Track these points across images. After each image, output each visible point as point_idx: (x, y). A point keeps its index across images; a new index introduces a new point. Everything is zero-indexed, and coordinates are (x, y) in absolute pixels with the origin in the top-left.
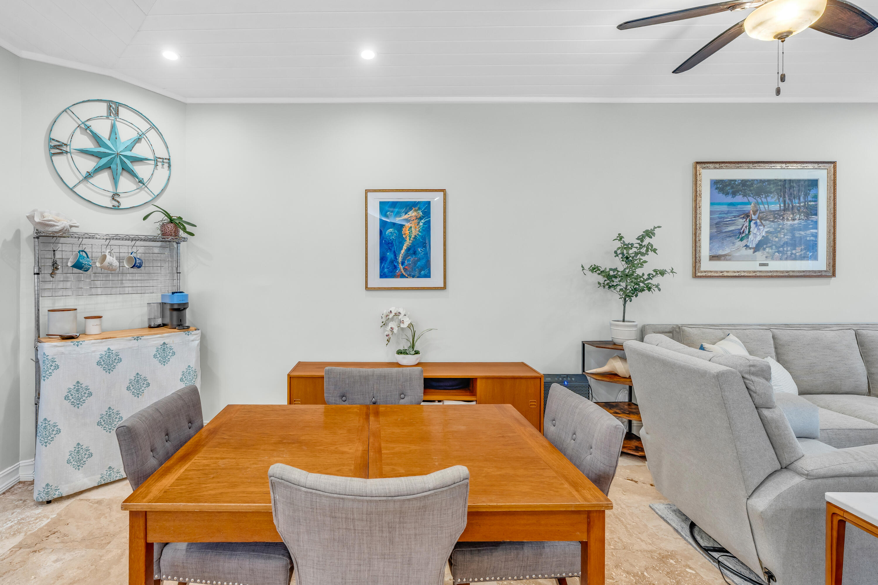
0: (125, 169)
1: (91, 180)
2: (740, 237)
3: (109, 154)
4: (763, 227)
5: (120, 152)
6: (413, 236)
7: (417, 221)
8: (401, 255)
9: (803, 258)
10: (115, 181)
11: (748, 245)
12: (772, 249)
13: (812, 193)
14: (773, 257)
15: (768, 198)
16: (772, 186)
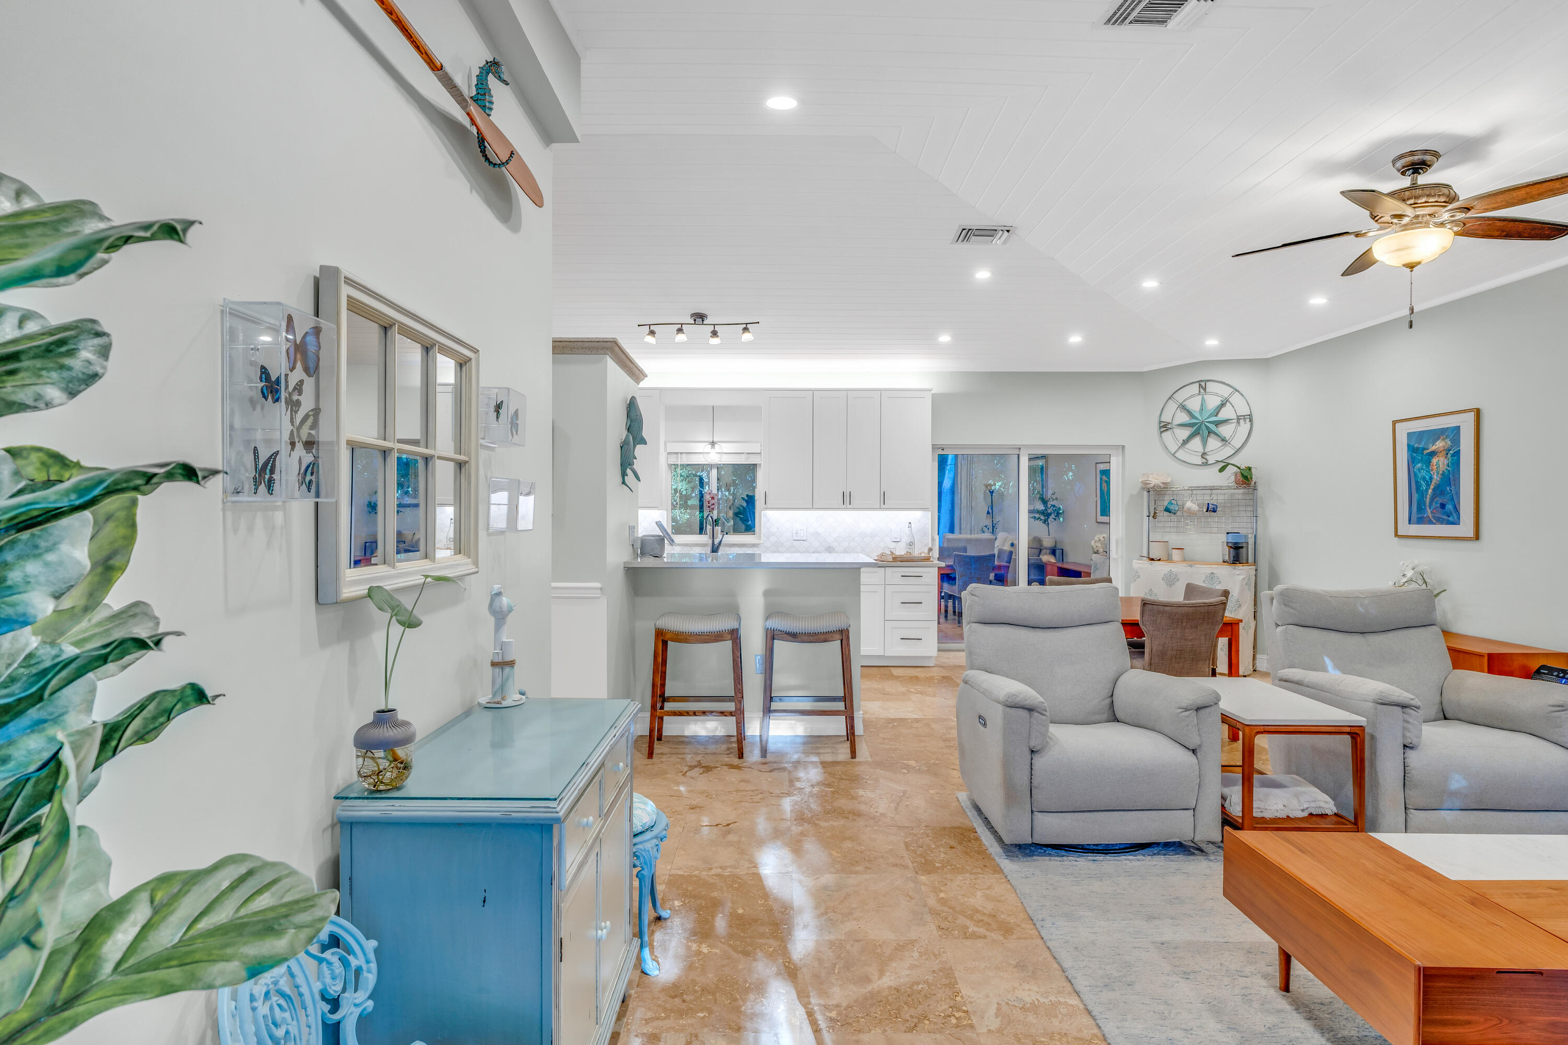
0: (1210, 432)
1: (1187, 446)
3: (1197, 424)
5: (1206, 419)
6: (1441, 472)
7: (1444, 453)
8: (1428, 496)
10: (1205, 443)
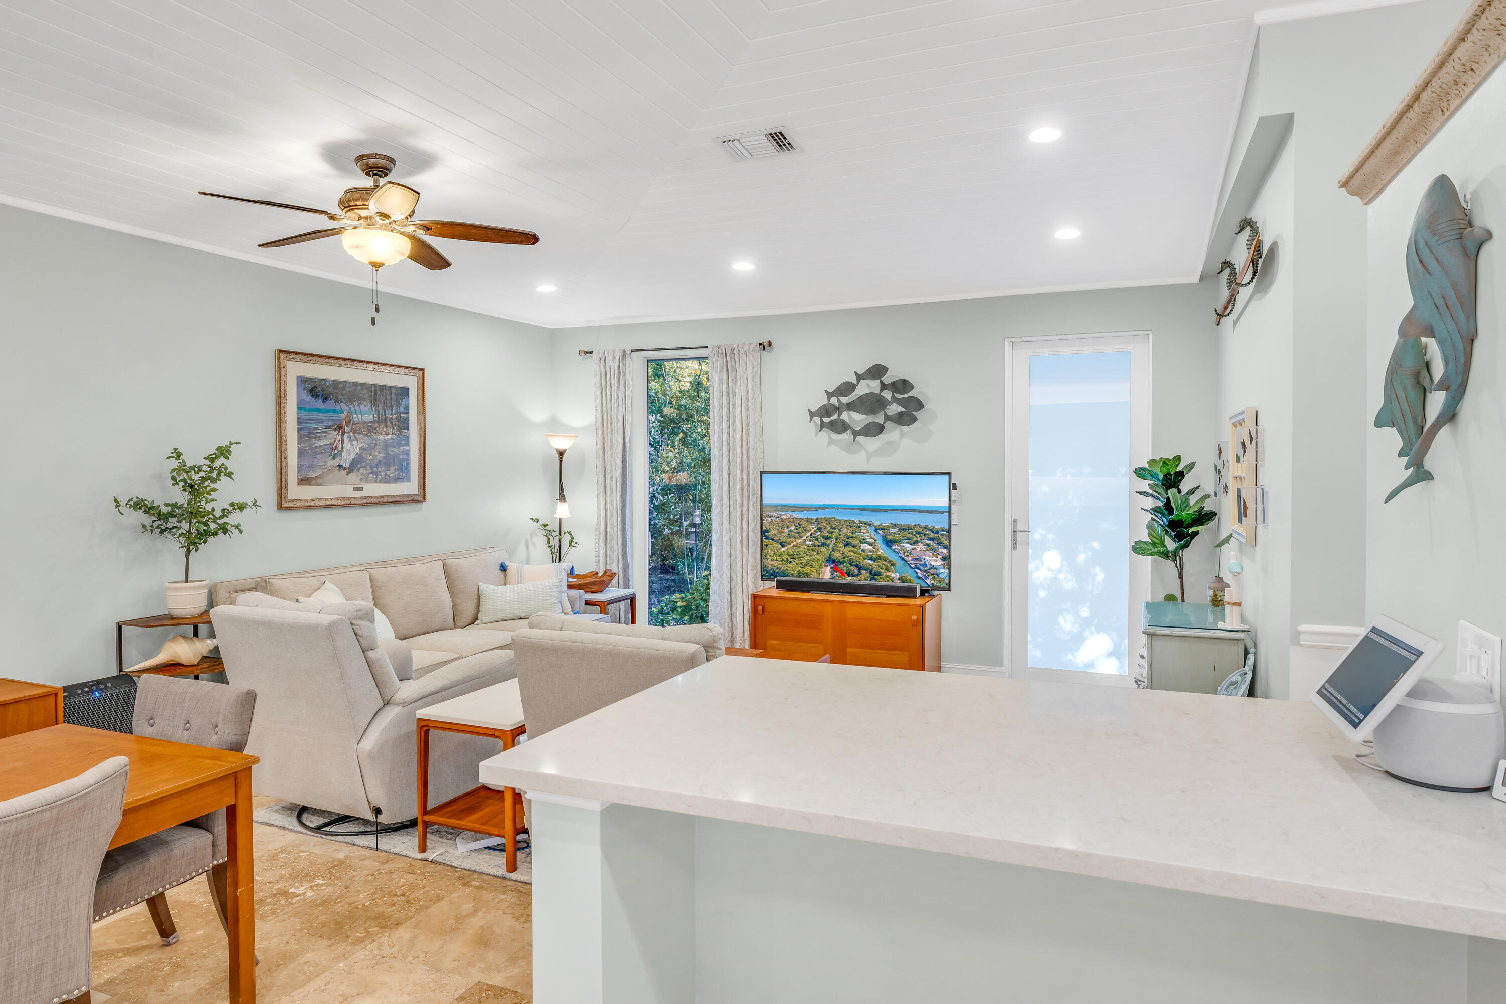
2: (333, 454)
4: (356, 442)
9: (397, 480)
11: (341, 464)
12: (366, 470)
13: (404, 402)
14: (367, 480)
15: (361, 406)
16: (365, 391)
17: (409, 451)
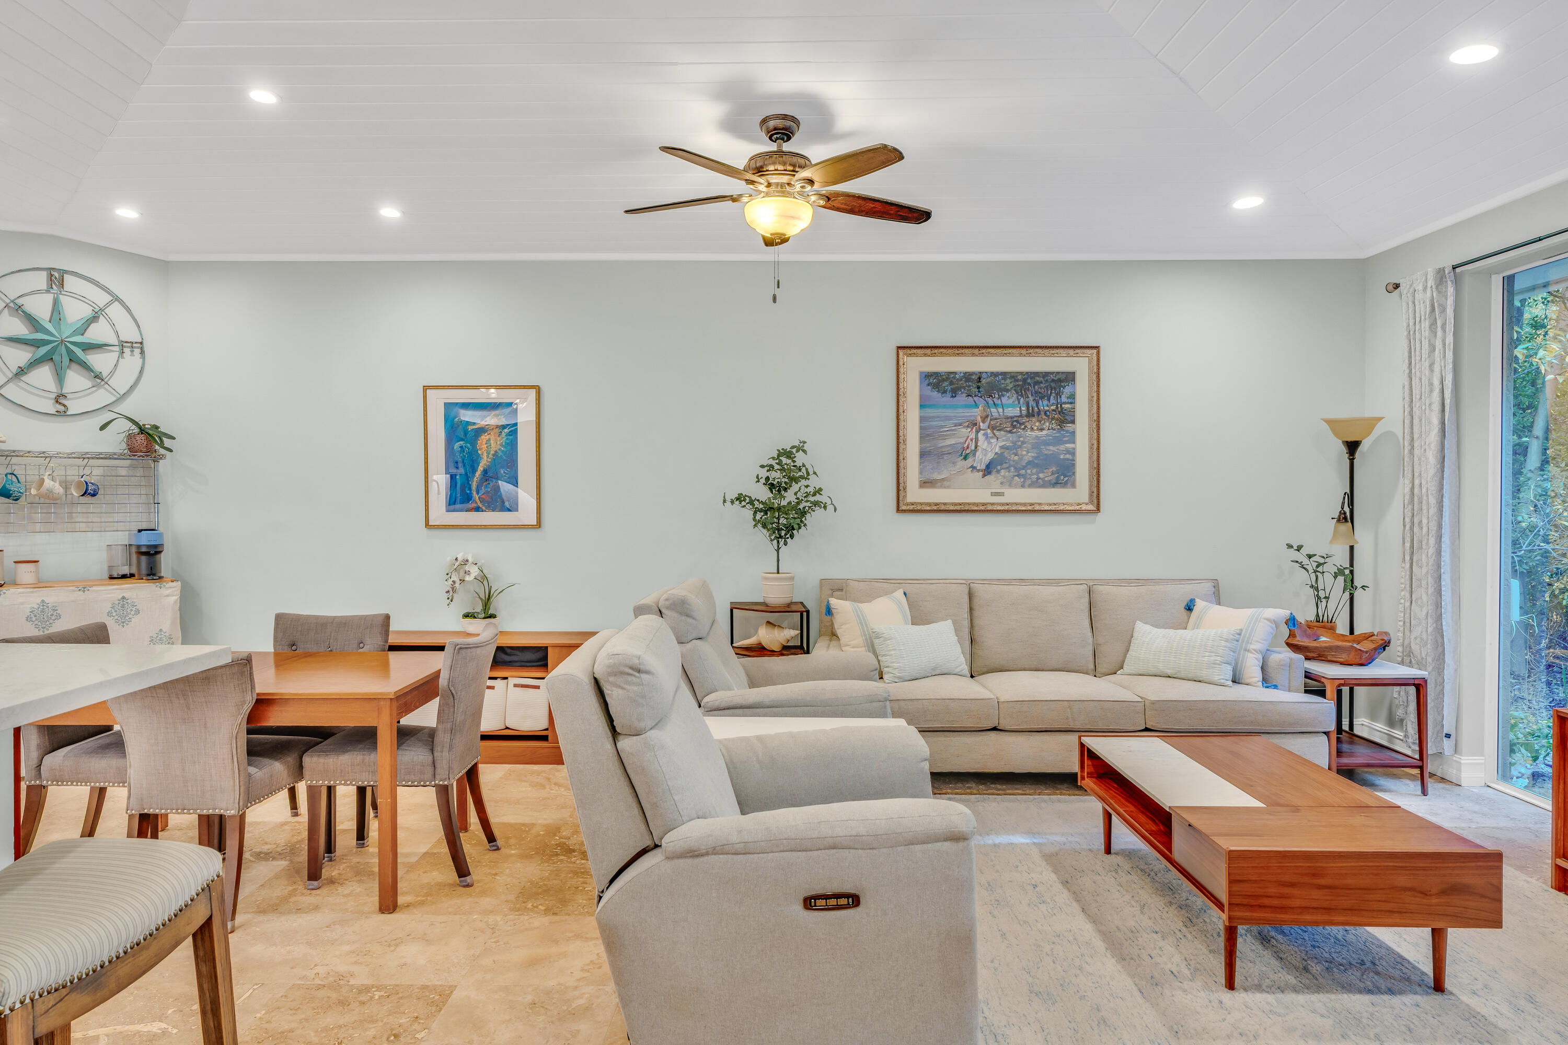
0: (74, 359)
1: (24, 378)
2: (963, 454)
3: (49, 342)
4: (995, 440)
5: (66, 338)
6: (492, 452)
7: (497, 430)
8: (475, 479)
9: (1056, 484)
10: (60, 377)
11: (975, 465)
12: (1009, 472)
13: (1067, 390)
14: (1010, 483)
15: (1002, 398)
16: (1008, 381)
17: (1074, 449)
